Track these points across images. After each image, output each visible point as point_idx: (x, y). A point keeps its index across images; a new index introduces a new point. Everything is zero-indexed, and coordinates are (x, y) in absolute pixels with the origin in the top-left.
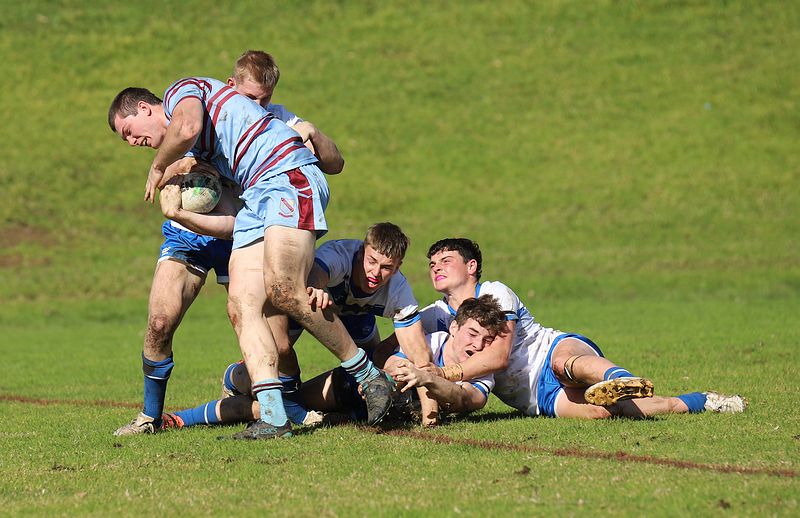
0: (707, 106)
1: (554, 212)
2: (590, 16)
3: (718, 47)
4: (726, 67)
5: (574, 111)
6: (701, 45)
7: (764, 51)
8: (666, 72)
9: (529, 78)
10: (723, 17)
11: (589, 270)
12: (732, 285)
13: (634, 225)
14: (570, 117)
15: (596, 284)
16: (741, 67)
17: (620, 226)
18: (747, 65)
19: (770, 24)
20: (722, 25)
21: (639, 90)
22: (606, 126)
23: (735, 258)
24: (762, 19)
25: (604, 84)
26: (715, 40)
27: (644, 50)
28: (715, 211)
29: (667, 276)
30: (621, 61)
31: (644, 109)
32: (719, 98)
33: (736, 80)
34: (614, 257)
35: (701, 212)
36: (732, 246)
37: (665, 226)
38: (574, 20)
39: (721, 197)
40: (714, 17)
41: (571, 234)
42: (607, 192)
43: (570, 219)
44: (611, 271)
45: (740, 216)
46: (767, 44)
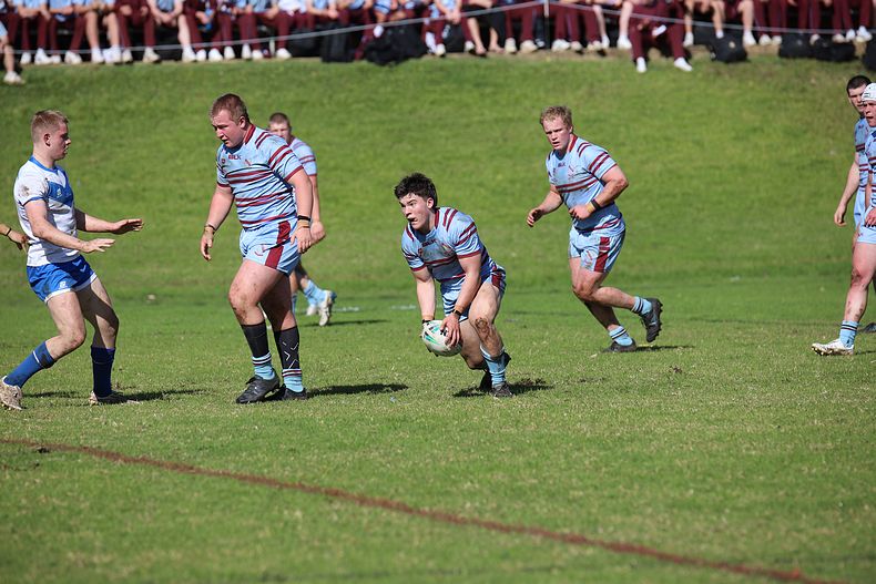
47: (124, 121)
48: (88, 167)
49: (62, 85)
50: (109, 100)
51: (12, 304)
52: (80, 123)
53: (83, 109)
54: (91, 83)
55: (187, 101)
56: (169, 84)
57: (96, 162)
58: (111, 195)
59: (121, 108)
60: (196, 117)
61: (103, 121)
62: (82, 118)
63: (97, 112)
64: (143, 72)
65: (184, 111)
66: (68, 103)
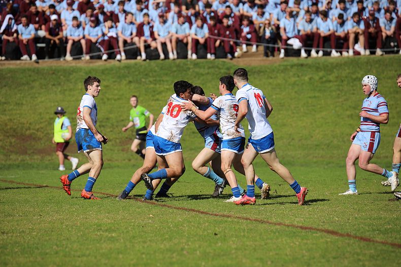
0: (333, 111)
1: (285, 140)
2: (303, 84)
3: (339, 94)
4: (340, 100)
5: (295, 111)
6: (334, 93)
7: (352, 96)
8: (323, 101)
9: (283, 101)
10: (342, 85)
11: (293, 158)
12: (333, 163)
13: (307, 145)
14: (293, 113)
15: (293, 161)
16: (345, 100)
17: (304, 145)
18: (346, 100)
19: (355, 88)
20: (341, 88)
21: (314, 106)
22: (303, 116)
23: (335, 155)
24: (352, 86)
25: (304, 104)
26: (338, 92)
27: (317, 94)
28: (332, 142)
29: (315, 160)
30: (310, 97)
31: (315, 111)
32: (337, 109)
33: (343, 104)
34: (301, 154)
35: (327, 142)
36: (335, 152)
37: (317, 145)
38: (298, 85)
39: (334, 138)
40: (339, 85)
41: (289, 147)
42: (301, 135)
43: (290, 142)
44: (299, 158)
45: (339, 143)
46: (353, 94)
47: (355, 83)
48: (338, 104)
49: (327, 66)
50: (349, 73)
51: (302, 166)
52: (335, 83)
53: (337, 77)
54: (341, 65)
55: (385, 73)
56: (377, 66)
57: (342, 101)
58: (348, 116)
59: (354, 77)
60: (389, 81)
61: (345, 83)
62: (336, 81)
63: (343, 79)
64: (365, 60)
65: (384, 78)
66: (330, 74)
